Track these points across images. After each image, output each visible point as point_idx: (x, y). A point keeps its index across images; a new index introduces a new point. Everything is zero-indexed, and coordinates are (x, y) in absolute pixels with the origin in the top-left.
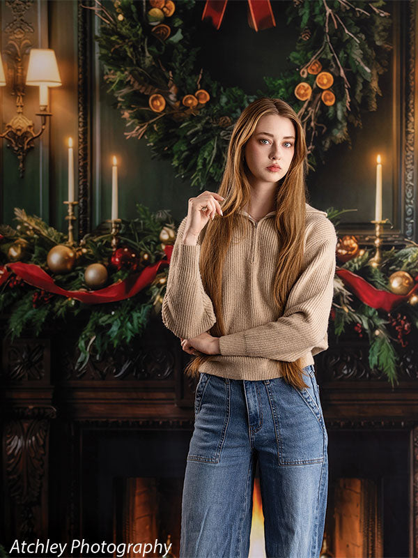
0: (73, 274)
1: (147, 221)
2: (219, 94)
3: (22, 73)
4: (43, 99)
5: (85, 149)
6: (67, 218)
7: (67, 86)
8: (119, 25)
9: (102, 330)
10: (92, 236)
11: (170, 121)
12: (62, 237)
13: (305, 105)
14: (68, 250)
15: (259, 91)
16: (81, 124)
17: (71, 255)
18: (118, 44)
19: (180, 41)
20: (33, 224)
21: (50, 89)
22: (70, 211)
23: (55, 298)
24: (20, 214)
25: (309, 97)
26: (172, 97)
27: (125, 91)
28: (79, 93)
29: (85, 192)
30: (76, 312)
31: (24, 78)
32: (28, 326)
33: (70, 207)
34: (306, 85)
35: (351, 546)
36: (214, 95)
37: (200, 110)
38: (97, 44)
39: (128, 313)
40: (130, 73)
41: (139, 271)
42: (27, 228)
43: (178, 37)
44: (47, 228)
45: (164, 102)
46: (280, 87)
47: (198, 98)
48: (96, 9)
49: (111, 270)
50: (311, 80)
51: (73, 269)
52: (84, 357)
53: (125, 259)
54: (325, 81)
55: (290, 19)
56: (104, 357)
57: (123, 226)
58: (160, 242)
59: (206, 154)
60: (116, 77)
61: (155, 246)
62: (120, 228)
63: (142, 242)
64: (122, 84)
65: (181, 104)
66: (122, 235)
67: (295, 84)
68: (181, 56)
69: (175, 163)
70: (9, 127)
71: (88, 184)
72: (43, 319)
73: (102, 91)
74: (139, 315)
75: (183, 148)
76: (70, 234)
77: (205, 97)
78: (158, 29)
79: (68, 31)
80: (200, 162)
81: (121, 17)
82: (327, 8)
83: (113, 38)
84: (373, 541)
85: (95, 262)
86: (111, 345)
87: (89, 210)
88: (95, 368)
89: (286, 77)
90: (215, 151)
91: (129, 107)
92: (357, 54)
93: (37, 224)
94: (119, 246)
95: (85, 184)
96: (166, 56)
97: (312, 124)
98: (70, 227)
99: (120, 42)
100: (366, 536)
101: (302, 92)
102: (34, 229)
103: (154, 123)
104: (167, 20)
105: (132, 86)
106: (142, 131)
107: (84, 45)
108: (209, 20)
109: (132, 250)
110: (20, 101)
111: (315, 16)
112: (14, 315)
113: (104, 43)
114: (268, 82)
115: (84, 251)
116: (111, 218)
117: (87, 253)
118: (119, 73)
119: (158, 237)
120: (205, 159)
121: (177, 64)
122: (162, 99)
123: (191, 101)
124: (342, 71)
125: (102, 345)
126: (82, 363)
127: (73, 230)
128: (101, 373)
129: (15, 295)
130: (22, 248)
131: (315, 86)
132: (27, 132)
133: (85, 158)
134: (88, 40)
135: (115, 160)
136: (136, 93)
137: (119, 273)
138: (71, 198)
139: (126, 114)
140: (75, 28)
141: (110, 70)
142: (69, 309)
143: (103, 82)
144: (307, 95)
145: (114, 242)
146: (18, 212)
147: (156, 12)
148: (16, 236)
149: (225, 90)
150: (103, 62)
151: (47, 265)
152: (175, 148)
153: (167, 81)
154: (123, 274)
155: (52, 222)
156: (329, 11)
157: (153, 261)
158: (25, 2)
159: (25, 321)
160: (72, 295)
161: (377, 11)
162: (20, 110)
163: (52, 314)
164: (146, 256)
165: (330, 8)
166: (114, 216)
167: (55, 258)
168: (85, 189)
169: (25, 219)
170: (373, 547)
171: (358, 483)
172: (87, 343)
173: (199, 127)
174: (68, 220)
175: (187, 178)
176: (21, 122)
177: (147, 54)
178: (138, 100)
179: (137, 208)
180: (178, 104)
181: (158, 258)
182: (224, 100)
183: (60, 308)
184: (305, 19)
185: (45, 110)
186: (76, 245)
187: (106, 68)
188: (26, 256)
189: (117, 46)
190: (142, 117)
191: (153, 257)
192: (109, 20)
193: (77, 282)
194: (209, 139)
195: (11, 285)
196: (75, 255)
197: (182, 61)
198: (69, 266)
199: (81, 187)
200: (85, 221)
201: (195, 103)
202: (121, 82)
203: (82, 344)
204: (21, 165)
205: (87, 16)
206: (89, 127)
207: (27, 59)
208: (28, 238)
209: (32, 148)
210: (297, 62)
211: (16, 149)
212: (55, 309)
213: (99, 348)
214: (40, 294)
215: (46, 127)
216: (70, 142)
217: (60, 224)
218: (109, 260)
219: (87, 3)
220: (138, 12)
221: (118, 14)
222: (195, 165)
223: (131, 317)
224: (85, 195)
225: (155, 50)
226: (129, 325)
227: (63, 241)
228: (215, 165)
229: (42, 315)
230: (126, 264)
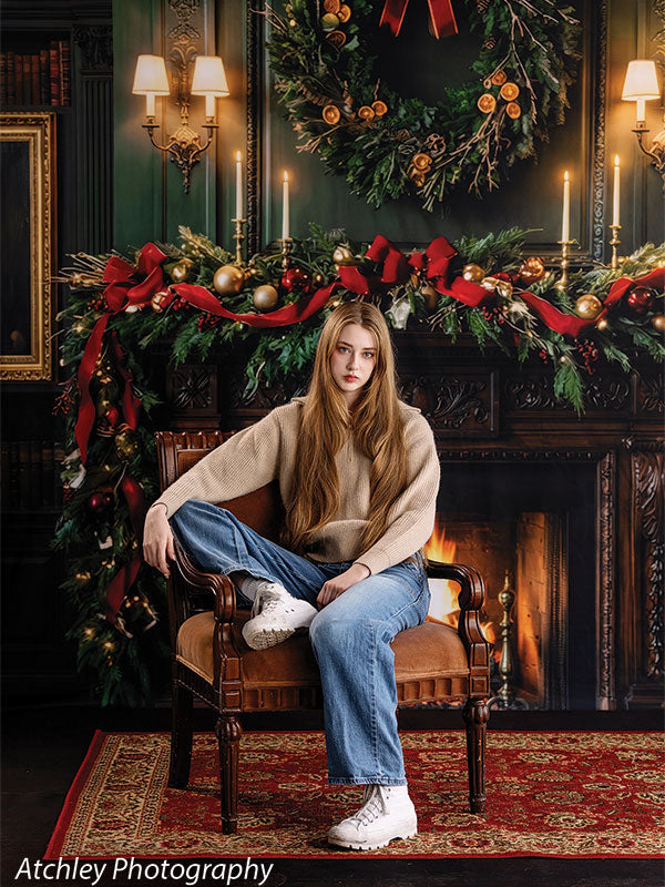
0: (241, 296)
1: (320, 240)
2: (397, 106)
3: (187, 82)
4: (210, 110)
5: (254, 163)
6: (235, 236)
7: (235, 97)
8: (291, 31)
9: (272, 356)
10: (261, 256)
11: (345, 134)
12: (229, 257)
13: (489, 118)
14: (236, 270)
15: (440, 103)
16: (250, 137)
17: (240, 276)
18: (290, 51)
19: (356, 49)
20: (199, 243)
21: (217, 99)
22: (238, 229)
23: (222, 321)
24: (185, 232)
25: (493, 109)
26: (347, 109)
27: (297, 101)
28: (248, 104)
29: (254, 209)
30: (244, 337)
31: (189, 87)
32: (194, 351)
33: (238, 225)
34: (490, 96)
35: (534, 583)
36: (392, 107)
37: (376, 122)
38: (267, 50)
39: (300, 337)
40: (303, 82)
41: (312, 293)
42: (192, 248)
43: (354, 44)
44: (213, 248)
45: (338, 114)
46: (462, 98)
47: (374, 110)
48: (266, 13)
49: (282, 291)
50: (495, 91)
51: (241, 291)
52: (253, 383)
53: (296, 280)
54: (510, 92)
55: (473, 26)
56: (273, 383)
57: (294, 245)
58: (333, 262)
59: (383, 169)
60: (287, 86)
61: (328, 267)
62: (291, 248)
63: (314, 263)
64: (293, 94)
65: (357, 116)
66: (294, 255)
67: (479, 95)
68: (357, 65)
69: (350, 179)
70: (173, 139)
71: (258, 201)
72: (210, 344)
73: (273, 102)
74: (312, 340)
75: (359, 163)
76: (238, 253)
77: (382, 108)
78: (333, 35)
79: (236, 36)
80: (377, 178)
81: (293, 23)
82: (513, 14)
83: (284, 45)
84: (558, 578)
85: (264, 283)
86: (281, 371)
87: (258, 229)
88: (265, 396)
89: (468, 88)
90: (392, 166)
91: (301, 119)
92: (544, 64)
93: (202, 243)
94: (290, 266)
95: (254, 200)
96: (341, 64)
97: (496, 138)
98: (239, 247)
99: (292, 49)
100: (550, 573)
101: (486, 103)
102: (199, 248)
103: (327, 136)
104: (342, 26)
105: (305, 97)
106: (315, 144)
107: (254, 52)
108: (387, 26)
109: (305, 270)
110: (184, 112)
111: (499, 23)
112: (178, 339)
113: (275, 50)
114: (449, 93)
115: (253, 271)
116: (281, 238)
117: (256, 275)
118: (290, 82)
119: (332, 257)
120: (382, 175)
121: (353, 74)
122: (337, 111)
123: (368, 113)
124: (528, 82)
125: (272, 371)
126: (250, 390)
127: (241, 249)
128: (271, 400)
129: (179, 318)
130: (187, 268)
131: (499, 98)
132: (192, 145)
133: (254, 173)
134: (257, 47)
135: (286, 176)
136: (309, 104)
137: (291, 295)
138: (239, 216)
139: (298, 127)
140: (244, 34)
141: (281, 79)
142: (237, 334)
143: (273, 92)
144: (490, 107)
145: (285, 262)
146: (182, 229)
147: (330, 17)
148: (181, 255)
149: (403, 100)
150: (273, 71)
151: (213, 287)
152: (350, 163)
153: (342, 91)
154: (294, 297)
155: (219, 242)
156: (515, 17)
157: (326, 283)
158: (190, 6)
159: (190, 345)
160: (240, 319)
161: (566, 18)
162: (185, 121)
163: (218, 338)
164: (319, 278)
165: (517, 14)
166: (285, 235)
167: (222, 279)
168: (254, 205)
169: (191, 238)
170: (557, 584)
171: (542, 517)
172: (255, 369)
173: (376, 140)
174: (236, 239)
175: (363, 195)
176: (186, 134)
177: (321, 62)
178: (311, 111)
179: (309, 227)
180: (353, 116)
181: (332, 279)
182: (402, 112)
183: (227, 332)
184: (490, 26)
185: (211, 121)
186: (245, 265)
187: (277, 76)
188: (191, 277)
189: (289, 54)
190: (314, 130)
191: (326, 278)
192: (279, 25)
193: (245, 304)
194: (386, 153)
195: (175, 308)
196: (243, 276)
197: (358, 69)
198: (237, 288)
199: (250, 204)
200: (254, 240)
201: (372, 116)
202: (293, 92)
203: (250, 370)
204: (186, 180)
205: (256, 22)
206: (258, 139)
207: (194, 67)
208: (193, 258)
209: (198, 162)
210: (480, 72)
211: (181, 162)
212: (222, 333)
213: (268, 375)
214: (205, 317)
215: (213, 140)
216: (239, 157)
217: (227, 242)
218: (280, 281)
219: (257, 7)
220: (311, 16)
221: (290, 19)
222: (372, 181)
223: (303, 341)
224: (254, 212)
225: (329, 58)
226: (301, 350)
227: (231, 261)
228: (393, 181)
229: (208, 340)
230: (298, 285)
